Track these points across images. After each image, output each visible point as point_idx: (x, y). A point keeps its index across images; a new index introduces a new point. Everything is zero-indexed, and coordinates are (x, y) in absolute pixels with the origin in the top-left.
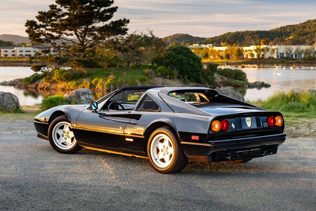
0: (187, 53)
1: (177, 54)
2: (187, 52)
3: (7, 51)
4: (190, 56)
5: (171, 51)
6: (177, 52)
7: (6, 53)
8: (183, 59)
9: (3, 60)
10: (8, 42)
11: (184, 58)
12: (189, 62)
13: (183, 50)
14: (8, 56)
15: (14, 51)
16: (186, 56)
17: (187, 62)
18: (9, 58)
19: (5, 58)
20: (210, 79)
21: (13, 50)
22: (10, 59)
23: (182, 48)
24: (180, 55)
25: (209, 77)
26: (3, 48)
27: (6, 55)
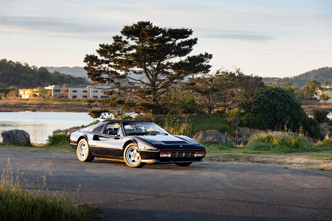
0: (283, 97)
1: (269, 98)
2: (282, 95)
3: (76, 91)
4: (287, 101)
5: (263, 95)
6: (270, 95)
7: (75, 94)
8: (277, 105)
9: (71, 104)
10: (80, 78)
11: (279, 104)
12: (284, 108)
13: (277, 93)
14: (78, 98)
15: (86, 91)
16: (281, 101)
17: (282, 108)
18: (79, 100)
19: (73, 101)
20: (313, 130)
21: (85, 89)
22: (80, 103)
23: (277, 91)
24: (273, 99)
25: (312, 127)
26: (71, 87)
27: (74, 97)
